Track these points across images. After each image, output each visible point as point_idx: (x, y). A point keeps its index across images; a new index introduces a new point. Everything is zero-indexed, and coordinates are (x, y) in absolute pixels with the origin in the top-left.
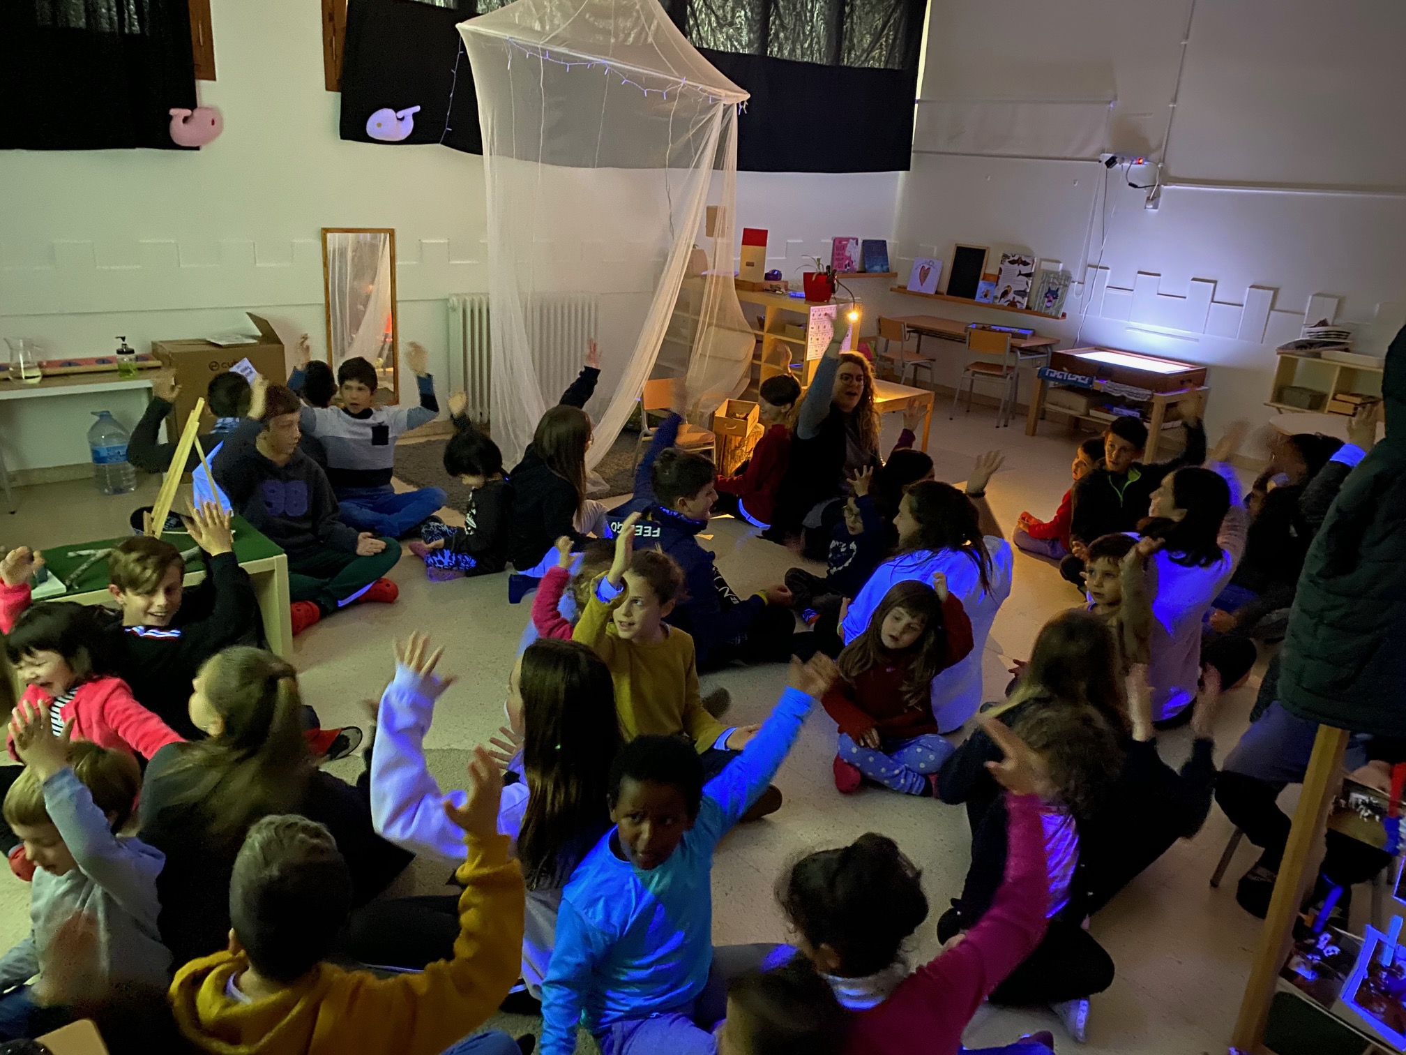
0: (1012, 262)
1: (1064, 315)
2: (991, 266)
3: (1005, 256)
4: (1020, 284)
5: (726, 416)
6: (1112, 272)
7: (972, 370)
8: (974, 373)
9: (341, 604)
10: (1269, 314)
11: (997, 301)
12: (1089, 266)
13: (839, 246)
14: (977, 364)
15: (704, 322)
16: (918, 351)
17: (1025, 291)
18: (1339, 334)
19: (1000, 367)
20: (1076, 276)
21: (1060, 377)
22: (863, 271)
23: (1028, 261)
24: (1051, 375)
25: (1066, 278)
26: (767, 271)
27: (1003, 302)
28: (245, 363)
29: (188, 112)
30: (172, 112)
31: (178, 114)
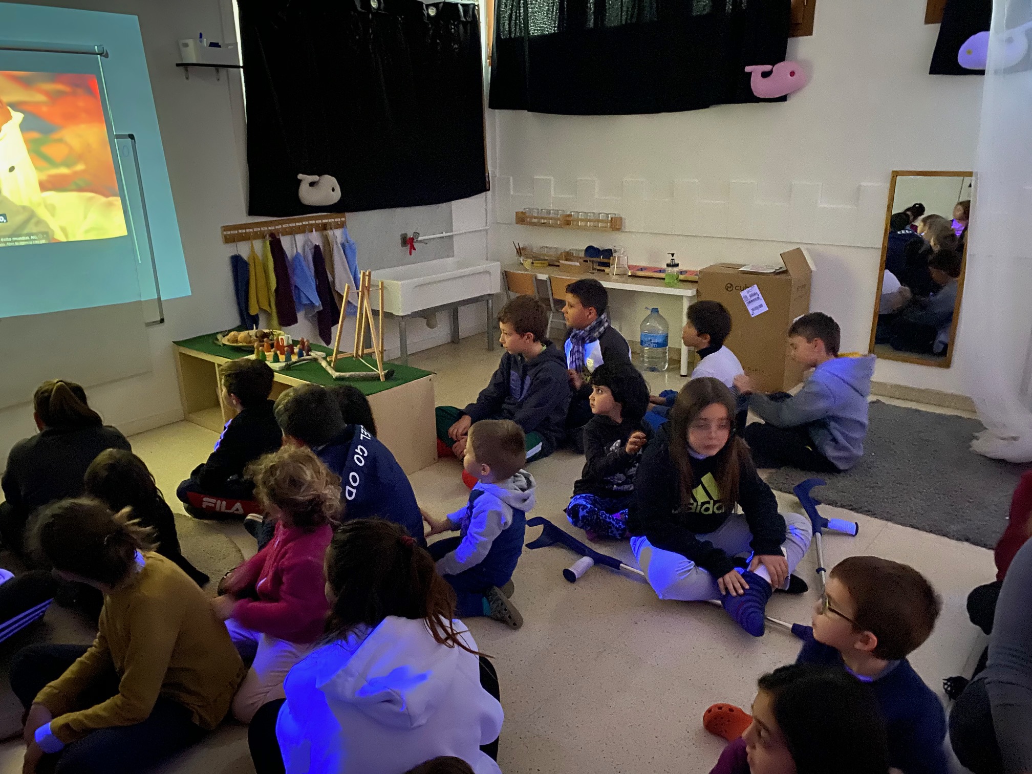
28: (755, 289)
29: (768, 68)
30: (748, 69)
31: (755, 70)
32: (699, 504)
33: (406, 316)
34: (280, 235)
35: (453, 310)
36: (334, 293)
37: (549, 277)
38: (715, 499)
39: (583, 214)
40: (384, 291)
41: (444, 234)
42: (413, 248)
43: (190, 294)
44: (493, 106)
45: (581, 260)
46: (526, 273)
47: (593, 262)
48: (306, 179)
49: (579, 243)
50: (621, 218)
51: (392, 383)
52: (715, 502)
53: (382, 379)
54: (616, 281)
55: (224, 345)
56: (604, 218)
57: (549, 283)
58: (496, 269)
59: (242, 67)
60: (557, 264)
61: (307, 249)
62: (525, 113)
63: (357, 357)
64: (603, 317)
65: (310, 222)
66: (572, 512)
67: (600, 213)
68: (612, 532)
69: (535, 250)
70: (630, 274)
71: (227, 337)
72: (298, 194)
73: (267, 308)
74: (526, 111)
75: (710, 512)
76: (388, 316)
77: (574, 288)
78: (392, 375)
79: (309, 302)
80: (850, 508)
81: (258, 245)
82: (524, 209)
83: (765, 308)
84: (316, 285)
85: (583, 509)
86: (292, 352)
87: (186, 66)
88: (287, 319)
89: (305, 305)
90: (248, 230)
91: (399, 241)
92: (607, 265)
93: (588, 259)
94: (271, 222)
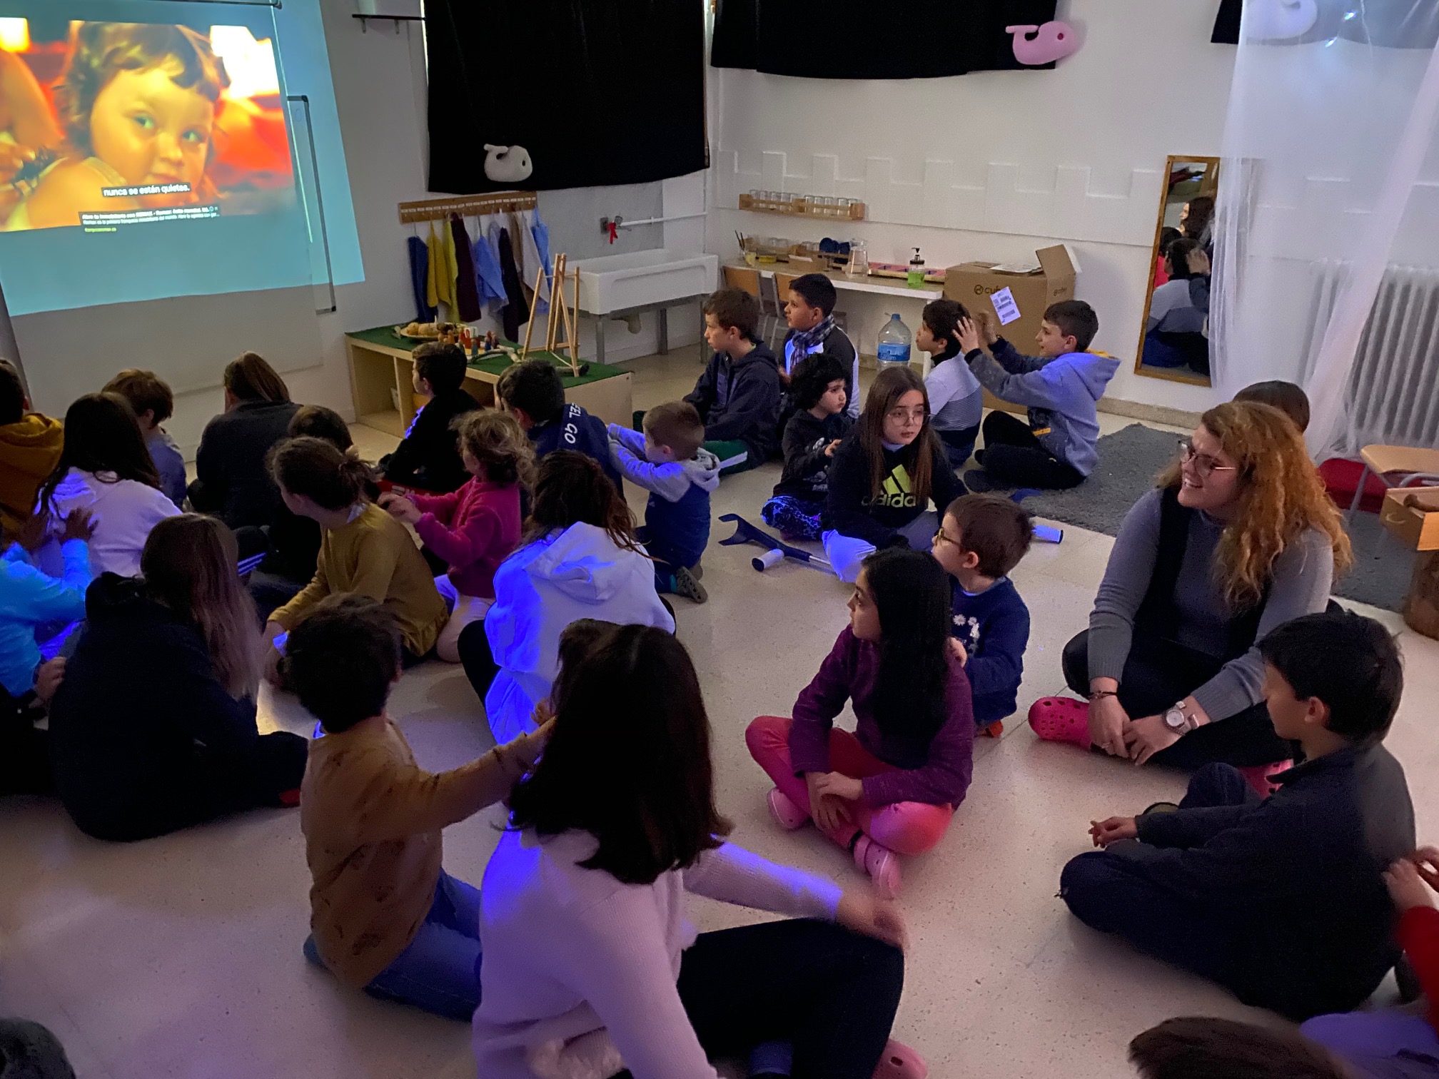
28: (1006, 292)
29: (1032, 28)
30: (1009, 29)
31: (1017, 31)
32: (890, 496)
33: (603, 315)
34: (463, 215)
35: (661, 310)
36: (521, 285)
37: (775, 274)
38: (906, 492)
39: (819, 198)
40: (580, 284)
41: (653, 220)
42: (614, 235)
43: (364, 279)
44: (716, 63)
45: (816, 256)
46: (750, 269)
47: (828, 257)
48: (493, 150)
49: (813, 234)
50: (863, 205)
51: (586, 380)
52: (906, 495)
53: (576, 375)
54: (853, 280)
55: (403, 337)
56: (844, 204)
57: (774, 283)
58: (712, 264)
59: (424, 19)
60: (786, 259)
61: (492, 232)
62: (754, 73)
63: (549, 351)
64: (829, 317)
65: (497, 201)
66: (767, 511)
67: (838, 199)
68: (807, 532)
69: (762, 243)
70: (870, 273)
71: (406, 329)
72: (484, 170)
73: (447, 300)
74: (755, 71)
75: (901, 505)
76: (584, 315)
77: (798, 285)
78: (587, 371)
79: (493, 296)
80: (1064, 520)
81: (438, 225)
82: (751, 191)
83: (1017, 315)
84: (502, 275)
85: (777, 508)
86: (479, 346)
87: (362, 17)
88: (470, 314)
89: (489, 298)
90: (427, 209)
91: (597, 226)
92: (845, 262)
93: (824, 253)
94: (454, 200)
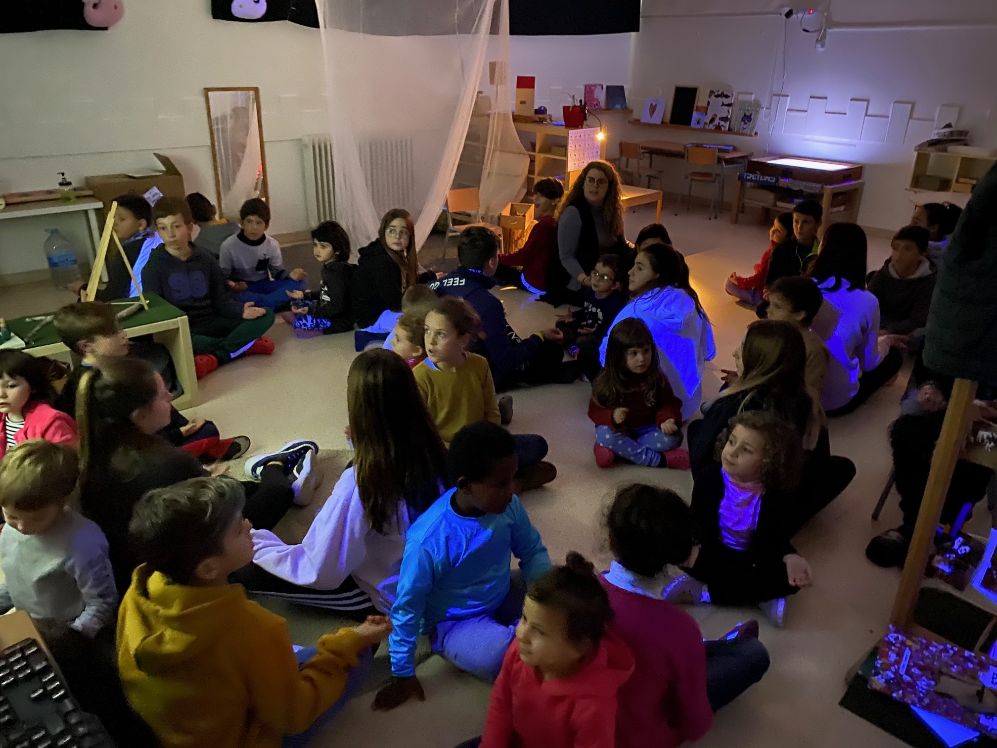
0: (717, 96)
1: (756, 134)
2: (701, 100)
3: (712, 92)
4: (724, 112)
5: (511, 214)
6: (791, 99)
7: (690, 177)
8: (692, 180)
9: (233, 355)
10: (909, 121)
11: (707, 126)
12: (775, 95)
13: (589, 90)
14: (695, 174)
15: (490, 149)
16: (650, 166)
17: (727, 117)
18: (961, 133)
19: (710, 175)
20: (765, 104)
21: (755, 179)
22: (608, 109)
23: (729, 94)
24: (748, 178)
25: (757, 105)
26: (536, 107)
27: (712, 127)
28: (155, 190)
31: (89, 2)
